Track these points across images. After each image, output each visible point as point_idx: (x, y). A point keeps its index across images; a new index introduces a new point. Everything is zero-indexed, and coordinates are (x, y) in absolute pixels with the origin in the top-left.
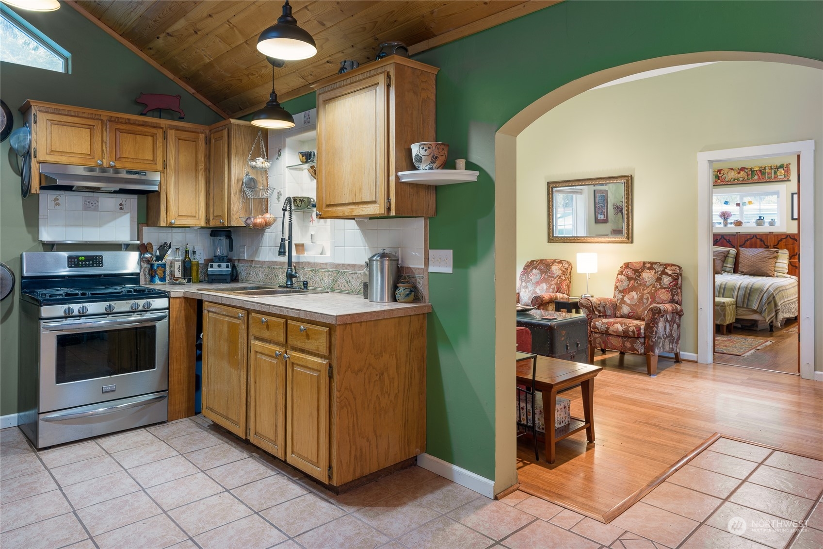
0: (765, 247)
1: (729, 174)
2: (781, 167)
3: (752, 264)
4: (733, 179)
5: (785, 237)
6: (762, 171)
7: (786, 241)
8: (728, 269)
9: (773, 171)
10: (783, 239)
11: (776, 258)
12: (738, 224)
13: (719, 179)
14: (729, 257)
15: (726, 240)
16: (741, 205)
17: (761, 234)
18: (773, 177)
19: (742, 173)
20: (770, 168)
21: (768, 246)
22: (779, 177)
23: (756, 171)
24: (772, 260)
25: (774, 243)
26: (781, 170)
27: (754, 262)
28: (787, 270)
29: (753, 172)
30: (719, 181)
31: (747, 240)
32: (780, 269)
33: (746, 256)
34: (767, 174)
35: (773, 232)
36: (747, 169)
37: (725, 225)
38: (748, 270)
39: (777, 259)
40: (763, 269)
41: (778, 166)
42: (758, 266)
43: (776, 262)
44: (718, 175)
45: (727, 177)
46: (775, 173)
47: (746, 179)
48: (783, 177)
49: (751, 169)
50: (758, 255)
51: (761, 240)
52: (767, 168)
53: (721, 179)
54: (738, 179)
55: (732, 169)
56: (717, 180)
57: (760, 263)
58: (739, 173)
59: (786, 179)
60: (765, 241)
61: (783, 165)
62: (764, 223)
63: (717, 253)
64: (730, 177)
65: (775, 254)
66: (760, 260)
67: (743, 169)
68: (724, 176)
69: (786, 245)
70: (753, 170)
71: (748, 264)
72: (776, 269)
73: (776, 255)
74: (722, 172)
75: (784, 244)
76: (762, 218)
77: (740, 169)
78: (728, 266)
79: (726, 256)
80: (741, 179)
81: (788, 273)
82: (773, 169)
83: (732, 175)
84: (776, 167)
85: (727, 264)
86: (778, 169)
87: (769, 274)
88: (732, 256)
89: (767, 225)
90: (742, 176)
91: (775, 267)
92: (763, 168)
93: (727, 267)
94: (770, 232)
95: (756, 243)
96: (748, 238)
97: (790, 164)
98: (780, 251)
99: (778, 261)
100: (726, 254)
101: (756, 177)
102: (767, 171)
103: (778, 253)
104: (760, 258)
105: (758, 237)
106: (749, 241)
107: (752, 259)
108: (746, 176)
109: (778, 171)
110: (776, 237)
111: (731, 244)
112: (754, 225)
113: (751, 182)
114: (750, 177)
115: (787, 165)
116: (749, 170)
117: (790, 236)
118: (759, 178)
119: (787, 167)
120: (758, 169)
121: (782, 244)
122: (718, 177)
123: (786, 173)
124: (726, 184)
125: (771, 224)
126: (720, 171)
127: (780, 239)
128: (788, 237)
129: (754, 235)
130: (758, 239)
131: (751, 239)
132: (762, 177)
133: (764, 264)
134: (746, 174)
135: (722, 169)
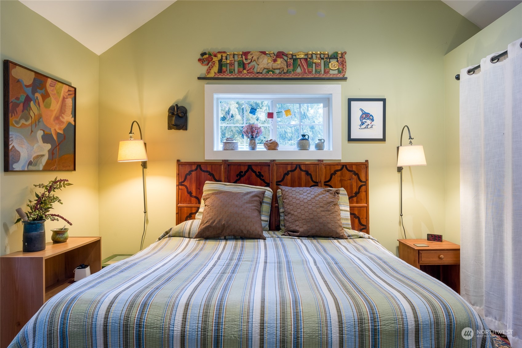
0: (313, 184)
1: (260, 60)
2: (334, 56)
3: (311, 216)
4: (265, 70)
5: (339, 168)
6: (308, 59)
7: (342, 175)
9: (322, 61)
10: (338, 171)
12: (272, 146)
13: (244, 69)
14: (264, 202)
15: (255, 172)
16: (275, 115)
17: (306, 162)
18: (323, 72)
19: (279, 61)
20: (318, 56)
21: (317, 183)
22: (331, 72)
23: (300, 59)
25: (325, 179)
26: (333, 62)
28: (351, 223)
29: (295, 60)
30: (245, 71)
31: (287, 174)
32: (345, 223)
33: (298, 202)
34: (314, 65)
35: (322, 161)
36: (287, 55)
38: (305, 227)
40: (330, 226)
41: (330, 54)
42: (321, 220)
44: (243, 61)
45: (256, 66)
46: (326, 65)
47: (285, 71)
48: (336, 72)
49: (292, 55)
50: (317, 199)
51: (307, 173)
52: (314, 56)
53: (248, 68)
54: (273, 70)
55: (264, 53)
56: (241, 69)
57: (323, 213)
58: (275, 61)
59: (341, 76)
60: (313, 174)
61: (337, 53)
62: (310, 145)
63: (249, 196)
64: (262, 66)
65: (336, 197)
66: (321, 209)
67: (280, 55)
68: (252, 64)
69: (341, 181)
70: (294, 57)
71: (303, 217)
72: (341, 223)
74: (249, 57)
75: (339, 179)
76: (307, 137)
77: (276, 53)
78: (264, 218)
80: (277, 71)
82: (323, 59)
83: (265, 62)
84: (326, 56)
85: (263, 215)
86: (330, 59)
87: (337, 233)
88: (268, 201)
90: (279, 67)
92: (310, 56)
94: (319, 160)
95: (300, 178)
96: (289, 169)
97: (345, 53)
101: (299, 70)
102: (315, 61)
103: (338, 194)
104: (321, 204)
105: (303, 168)
106: (290, 175)
107: (310, 207)
108: (286, 67)
109: (330, 62)
110: (328, 168)
111: (264, 180)
113: (293, 77)
114: (291, 68)
115: (342, 54)
116: (290, 56)
117: (346, 166)
118: (305, 72)
119: (342, 57)
120: (302, 56)
121: (336, 178)
122: (243, 65)
123: (341, 67)
124: (255, 77)
125: (319, 147)
126: (246, 54)
127: (333, 172)
128: (345, 168)
129: (297, 165)
130: (303, 171)
131: (292, 171)
132: (308, 70)
133: (329, 215)
134: (285, 63)
135: (249, 52)
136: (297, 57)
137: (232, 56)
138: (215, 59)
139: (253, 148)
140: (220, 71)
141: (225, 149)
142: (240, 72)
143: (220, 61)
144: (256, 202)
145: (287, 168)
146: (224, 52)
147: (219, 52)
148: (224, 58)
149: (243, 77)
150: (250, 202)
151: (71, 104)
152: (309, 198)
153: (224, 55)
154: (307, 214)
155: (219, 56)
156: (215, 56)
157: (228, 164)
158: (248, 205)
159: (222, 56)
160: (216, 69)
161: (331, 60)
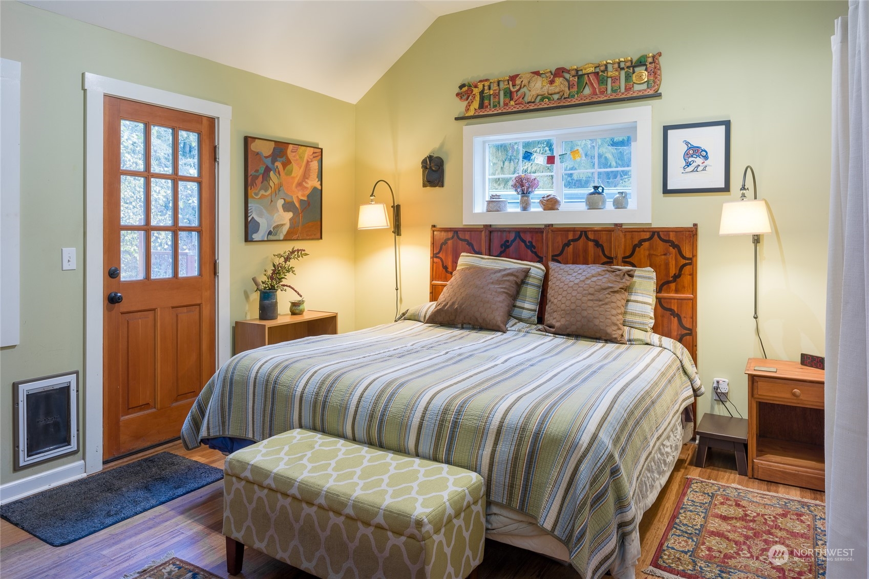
0: (605, 260)
1: (532, 84)
2: (641, 62)
3: (573, 307)
4: (539, 98)
5: (647, 236)
6: (600, 74)
7: (651, 248)
8: (525, 314)
9: (623, 73)
10: (645, 240)
11: (628, 289)
12: (550, 204)
13: (511, 99)
14: (528, 284)
15: (524, 242)
16: (557, 160)
17: (597, 228)
18: (623, 90)
19: (558, 81)
20: (616, 66)
21: (611, 258)
22: (637, 88)
23: (588, 74)
24: (617, 295)
25: (625, 252)
26: (641, 70)
27: (579, 303)
28: (653, 321)
29: (580, 77)
30: (512, 103)
31: (567, 245)
32: (637, 319)
33: (561, 285)
34: (609, 80)
35: (621, 225)
36: (568, 71)
37: (525, 208)
38: (563, 321)
39: (630, 293)
40: (597, 322)
41: (634, 61)
42: (585, 314)
43: (628, 301)
44: (509, 88)
45: (528, 93)
46: (628, 77)
47: (566, 95)
48: (644, 87)
49: (577, 71)
50: (588, 282)
51: (597, 244)
52: (610, 67)
53: (516, 98)
54: (549, 97)
55: (537, 73)
56: (507, 100)
57: (590, 303)
58: (552, 82)
59: (651, 92)
60: (605, 245)
61: (645, 57)
62: (604, 202)
63: (499, 275)
64: (534, 93)
65: (626, 281)
66: (590, 297)
67: (560, 72)
68: (522, 90)
69: (650, 256)
70: (580, 73)
71: (563, 306)
72: (629, 318)
73: (628, 283)
74: (518, 82)
75: (647, 253)
76: (600, 190)
77: (553, 72)
78: (527, 305)
79: (521, 281)
80: (556, 97)
81: (655, 329)
82: (623, 69)
83: (539, 87)
84: (629, 64)
85: (524, 301)
86: (634, 67)
87: (607, 334)
88: (536, 282)
89: (609, 205)
90: (557, 90)
91: (625, 313)
92: (603, 68)
93: (523, 308)
94: (616, 225)
95: (586, 251)
96: (571, 237)
97: (660, 54)
98: (638, 272)
99: (633, 298)
100: (521, 276)
101: (587, 91)
102: (610, 74)
103: (631, 276)
104: (591, 290)
105: (591, 236)
106: (571, 247)
107: (574, 293)
108: (567, 90)
109: (634, 72)
110: (629, 236)
111: (535, 253)
112: (583, 206)
113: (577, 102)
114: (575, 90)
115: (654, 57)
116: (573, 73)
117: (658, 232)
118: (594, 93)
119: (654, 62)
120: (592, 70)
121: (643, 252)
122: (510, 94)
123: (652, 78)
124: (525, 108)
125: (620, 203)
126: (513, 78)
127: (636, 242)
128: (656, 236)
129: (581, 232)
130: (591, 240)
131: (574, 240)
132: (600, 89)
133: (600, 306)
134: (566, 84)
135: (517, 76)
136: (584, 72)
137: (496, 85)
138: (476, 91)
139: (525, 207)
140: (482, 106)
141: (488, 211)
142: (506, 104)
143: (482, 92)
144: (508, 283)
145: (567, 237)
146: (487, 80)
147: (481, 81)
148: (486, 88)
149: (509, 110)
150: (499, 282)
151: (317, 167)
152: (577, 281)
153: (487, 84)
154: (568, 303)
155: (480, 86)
156: (476, 87)
157: (490, 230)
158: (492, 286)
159: (484, 86)
160: (476, 104)
161: (637, 69)
